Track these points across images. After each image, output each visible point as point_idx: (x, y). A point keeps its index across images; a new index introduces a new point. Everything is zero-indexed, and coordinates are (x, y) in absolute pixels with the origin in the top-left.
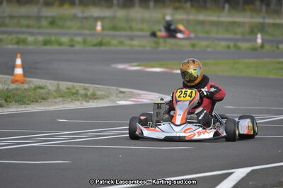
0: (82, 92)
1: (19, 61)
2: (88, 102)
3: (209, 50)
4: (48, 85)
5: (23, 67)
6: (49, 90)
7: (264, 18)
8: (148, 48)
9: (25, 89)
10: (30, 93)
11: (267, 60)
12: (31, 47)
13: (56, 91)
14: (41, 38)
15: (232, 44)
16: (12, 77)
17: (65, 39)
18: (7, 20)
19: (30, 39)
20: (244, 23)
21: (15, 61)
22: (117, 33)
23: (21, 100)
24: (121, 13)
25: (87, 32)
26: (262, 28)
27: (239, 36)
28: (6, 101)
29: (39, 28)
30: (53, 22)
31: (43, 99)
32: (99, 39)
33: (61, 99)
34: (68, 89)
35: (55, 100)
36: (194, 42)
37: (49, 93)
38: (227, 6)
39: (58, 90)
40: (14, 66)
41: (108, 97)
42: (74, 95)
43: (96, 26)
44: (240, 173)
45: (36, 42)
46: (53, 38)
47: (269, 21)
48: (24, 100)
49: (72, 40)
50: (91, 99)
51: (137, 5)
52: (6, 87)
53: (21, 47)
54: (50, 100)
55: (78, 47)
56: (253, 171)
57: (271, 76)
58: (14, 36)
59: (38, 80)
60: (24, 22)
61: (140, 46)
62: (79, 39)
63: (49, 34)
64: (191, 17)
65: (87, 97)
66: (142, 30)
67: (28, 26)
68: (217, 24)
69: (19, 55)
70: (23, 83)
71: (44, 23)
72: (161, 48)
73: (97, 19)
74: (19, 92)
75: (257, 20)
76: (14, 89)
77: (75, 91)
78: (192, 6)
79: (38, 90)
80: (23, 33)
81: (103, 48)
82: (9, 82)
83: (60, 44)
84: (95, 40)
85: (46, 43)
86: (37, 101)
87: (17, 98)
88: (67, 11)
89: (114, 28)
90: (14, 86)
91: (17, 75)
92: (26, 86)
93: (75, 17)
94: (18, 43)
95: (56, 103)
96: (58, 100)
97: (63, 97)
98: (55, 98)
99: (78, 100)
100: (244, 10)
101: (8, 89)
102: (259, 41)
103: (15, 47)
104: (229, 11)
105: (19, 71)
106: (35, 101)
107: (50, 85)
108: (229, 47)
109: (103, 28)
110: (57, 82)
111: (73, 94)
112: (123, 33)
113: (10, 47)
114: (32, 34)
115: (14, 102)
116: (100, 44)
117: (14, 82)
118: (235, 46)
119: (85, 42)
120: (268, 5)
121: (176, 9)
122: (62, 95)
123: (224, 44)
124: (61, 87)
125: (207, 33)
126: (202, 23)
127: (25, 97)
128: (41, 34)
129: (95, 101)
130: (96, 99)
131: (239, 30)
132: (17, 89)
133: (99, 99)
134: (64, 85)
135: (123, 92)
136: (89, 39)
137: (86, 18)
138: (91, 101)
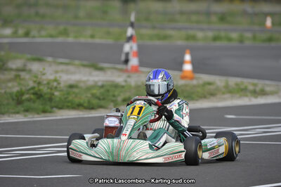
0: (251, 88)
1: (188, 57)
2: (257, 98)
4: (217, 81)
5: (193, 62)
6: (218, 86)
9: (194, 86)
10: (199, 90)
13: (224, 87)
14: (210, 34)
16: (181, 73)
17: (234, 35)
19: (200, 35)
23: (189, 97)
29: (209, 23)
30: (223, 18)
31: (212, 95)
33: (229, 95)
34: (237, 85)
35: (223, 96)
37: (218, 89)
39: (227, 87)
40: (182, 62)
41: (277, 93)
42: (243, 91)
43: (265, 21)
45: (206, 38)
46: (223, 34)
48: (193, 96)
53: (191, 43)
54: (218, 96)
55: (248, 43)
58: (183, 32)
60: (194, 18)
62: (249, 35)
63: (219, 30)
65: (255, 93)
67: (198, 22)
69: (187, 51)
70: (192, 78)
71: (214, 19)
73: (266, 15)
74: (188, 88)
76: (182, 86)
77: (242, 87)
79: (207, 86)
81: (273, 44)
82: (178, 79)
83: (230, 40)
84: (264, 36)
85: (215, 39)
87: (185, 94)
90: (182, 82)
92: (195, 82)
93: (245, 13)
94: (187, 39)
95: (224, 99)
96: (226, 96)
97: (231, 93)
98: (223, 93)
99: (246, 96)
101: (177, 85)
105: (188, 67)
106: (203, 97)
107: (219, 81)
109: (273, 23)
110: (224, 79)
111: (241, 90)
114: (202, 30)
116: (270, 40)
117: (183, 78)
119: (254, 38)
122: (231, 91)
124: (230, 83)
127: (194, 93)
129: (264, 97)
130: (264, 95)
132: (186, 86)
133: (268, 95)
134: (233, 81)
136: (258, 35)
137: (256, 14)
138: (259, 97)
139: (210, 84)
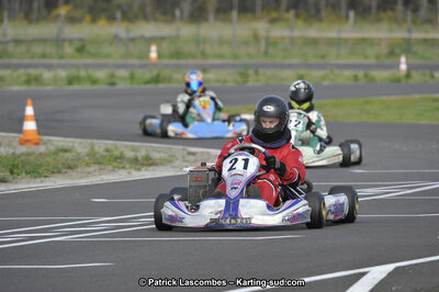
0: (130, 154)
1: (29, 111)
2: (139, 170)
3: (326, 83)
4: (76, 145)
5: (37, 118)
6: (78, 154)
7: (409, 31)
8: (230, 84)
9: (41, 154)
10: (48, 159)
11: (417, 96)
12: (48, 88)
13: (88, 155)
14: (63, 74)
15: (361, 74)
16: (20, 136)
17: (101, 74)
18: (11, 47)
19: (47, 75)
20: (379, 39)
21: (24, 110)
22: (182, 62)
23: (35, 171)
24: (187, 31)
25: (136, 62)
26: (407, 47)
27: (372, 61)
28: (12, 172)
29: (61, 57)
30: (81, 50)
31: (70, 167)
32: (155, 72)
33: (97, 167)
34: (107, 150)
35: (88, 169)
36: (302, 72)
37: (78, 158)
38: (352, 14)
39: (92, 154)
40: (22, 119)
41: (170, 161)
42: (117, 160)
43: (149, 51)
44: (377, 273)
45: (56, 80)
46: (83, 73)
47: (418, 35)
48: (40, 171)
49: (112, 76)
50: (143, 165)
51: (211, 16)
52: (11, 151)
53: (34, 87)
54: (79, 169)
55: (121, 86)
56: (397, 269)
57: (424, 121)
58: (22, 71)
59: (61, 139)
60: (37, 49)
61: (218, 81)
62: (123, 73)
63: (77, 66)
64: (297, 33)
65: (137, 163)
66: (221, 56)
67: (44, 56)
68: (337, 43)
69: (29, 101)
70: (37, 144)
71: (68, 50)
72: (250, 84)
73: (150, 41)
74: (32, 158)
75: (400, 34)
76: (22, 154)
77: (117, 153)
78: (297, 16)
79: (61, 154)
80: (35, 66)
81: (161, 86)
82: (15, 143)
83: (94, 82)
84: (148, 75)
85: (71, 81)
86: (59, 172)
87: (28, 168)
88: (103, 29)
89: (177, 55)
90: (23, 149)
91: (28, 131)
92: (42, 149)
93: (116, 39)
94: (28, 82)
95: (89, 173)
96: (92, 169)
97: (99, 163)
98: (88, 165)
99: (123, 168)
100: (379, 20)
101: (13, 154)
102: (403, 67)
103: (24, 88)
104: (355, 22)
105: (30, 126)
106: (56, 171)
107: (80, 146)
108: (356, 78)
109: (160, 55)
110: (89, 141)
111: (116, 158)
112: (191, 61)
113: (16, 88)
114: (49, 67)
115: (24, 174)
116: (157, 80)
117: (23, 142)
118: (366, 76)
119: (132, 77)
120: (416, 10)
121: (273, 21)
122: (98, 161)
123: (348, 73)
124: (97, 149)
125: (323, 57)
126: (314, 42)
127: (41, 165)
128: (64, 67)
129: (151, 168)
130: (151, 165)
131: (371, 51)
132: (28, 154)
133: (157, 164)
134: (101, 145)
135: (193, 154)
136: (138, 73)
137: (132, 40)
138: (144, 169)
139: (66, 151)
